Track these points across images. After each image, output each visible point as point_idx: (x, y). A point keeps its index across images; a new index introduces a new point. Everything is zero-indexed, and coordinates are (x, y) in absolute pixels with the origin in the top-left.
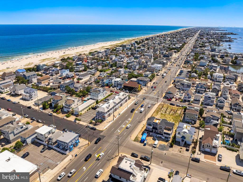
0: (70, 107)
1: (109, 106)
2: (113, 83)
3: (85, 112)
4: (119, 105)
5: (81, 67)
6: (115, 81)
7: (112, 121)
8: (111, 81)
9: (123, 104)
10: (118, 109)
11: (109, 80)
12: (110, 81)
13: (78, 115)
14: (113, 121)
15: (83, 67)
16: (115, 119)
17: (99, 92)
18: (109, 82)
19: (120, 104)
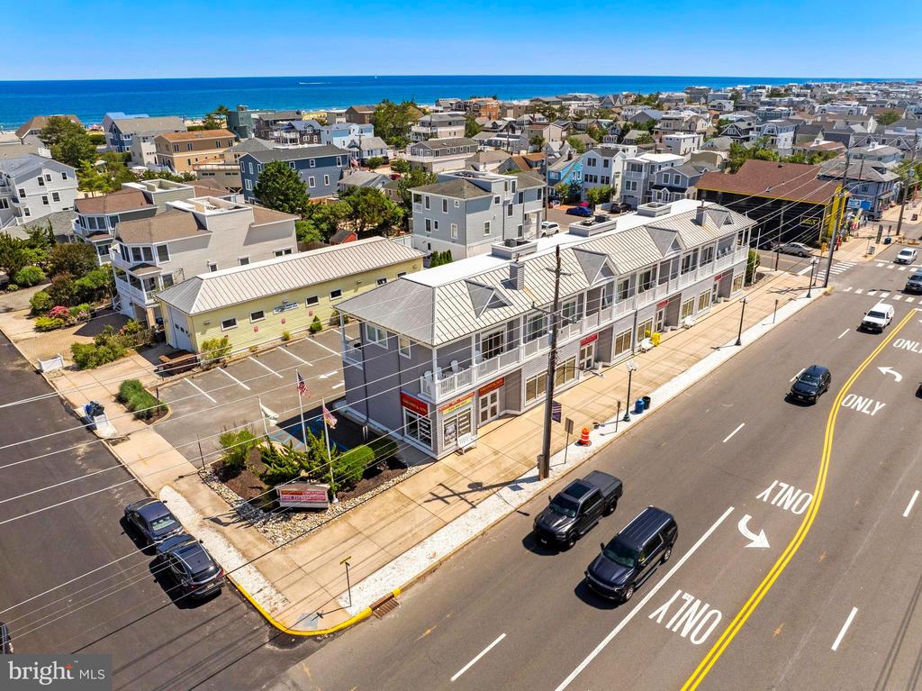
0: (142, 274)
1: (511, 284)
2: (618, 181)
3: (286, 338)
4: (646, 302)
5: (443, 124)
6: (635, 167)
7: (514, 484)
8: (606, 163)
9: (688, 309)
10: (625, 342)
11: (592, 162)
12: (598, 171)
13: (184, 352)
14: (529, 490)
15: (458, 123)
16: (576, 454)
17: (472, 195)
18: (592, 171)
19: (660, 293)
